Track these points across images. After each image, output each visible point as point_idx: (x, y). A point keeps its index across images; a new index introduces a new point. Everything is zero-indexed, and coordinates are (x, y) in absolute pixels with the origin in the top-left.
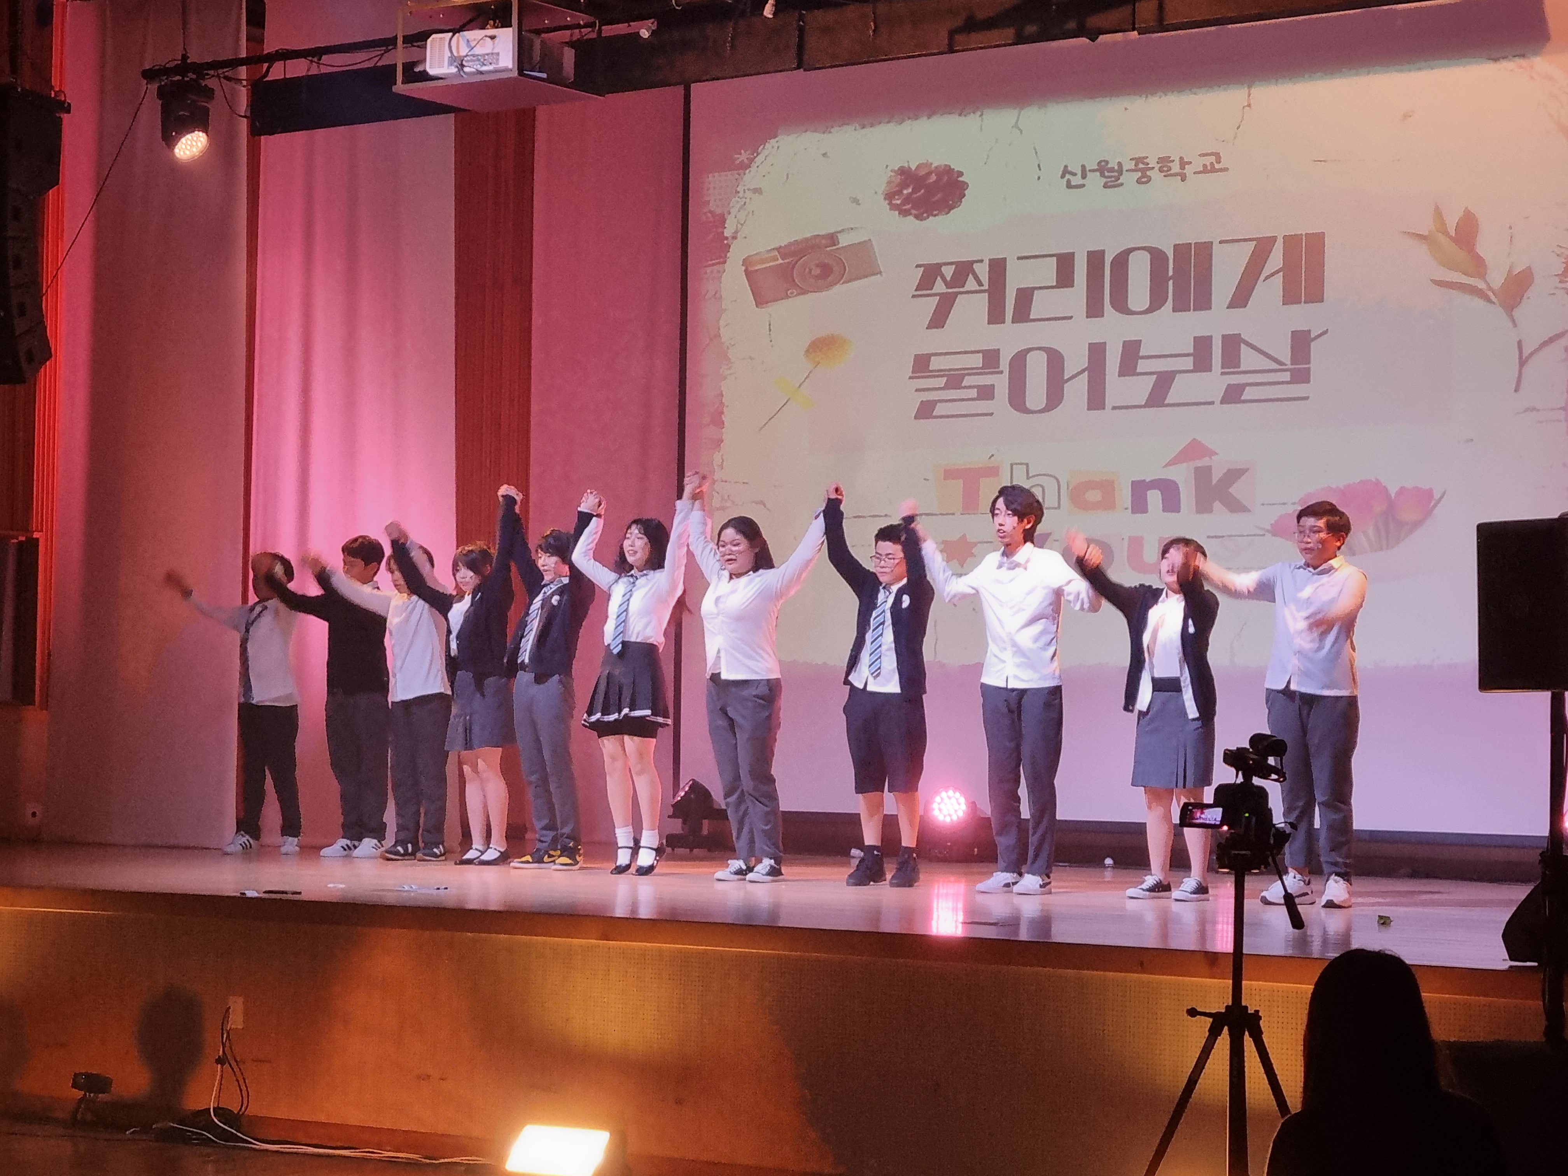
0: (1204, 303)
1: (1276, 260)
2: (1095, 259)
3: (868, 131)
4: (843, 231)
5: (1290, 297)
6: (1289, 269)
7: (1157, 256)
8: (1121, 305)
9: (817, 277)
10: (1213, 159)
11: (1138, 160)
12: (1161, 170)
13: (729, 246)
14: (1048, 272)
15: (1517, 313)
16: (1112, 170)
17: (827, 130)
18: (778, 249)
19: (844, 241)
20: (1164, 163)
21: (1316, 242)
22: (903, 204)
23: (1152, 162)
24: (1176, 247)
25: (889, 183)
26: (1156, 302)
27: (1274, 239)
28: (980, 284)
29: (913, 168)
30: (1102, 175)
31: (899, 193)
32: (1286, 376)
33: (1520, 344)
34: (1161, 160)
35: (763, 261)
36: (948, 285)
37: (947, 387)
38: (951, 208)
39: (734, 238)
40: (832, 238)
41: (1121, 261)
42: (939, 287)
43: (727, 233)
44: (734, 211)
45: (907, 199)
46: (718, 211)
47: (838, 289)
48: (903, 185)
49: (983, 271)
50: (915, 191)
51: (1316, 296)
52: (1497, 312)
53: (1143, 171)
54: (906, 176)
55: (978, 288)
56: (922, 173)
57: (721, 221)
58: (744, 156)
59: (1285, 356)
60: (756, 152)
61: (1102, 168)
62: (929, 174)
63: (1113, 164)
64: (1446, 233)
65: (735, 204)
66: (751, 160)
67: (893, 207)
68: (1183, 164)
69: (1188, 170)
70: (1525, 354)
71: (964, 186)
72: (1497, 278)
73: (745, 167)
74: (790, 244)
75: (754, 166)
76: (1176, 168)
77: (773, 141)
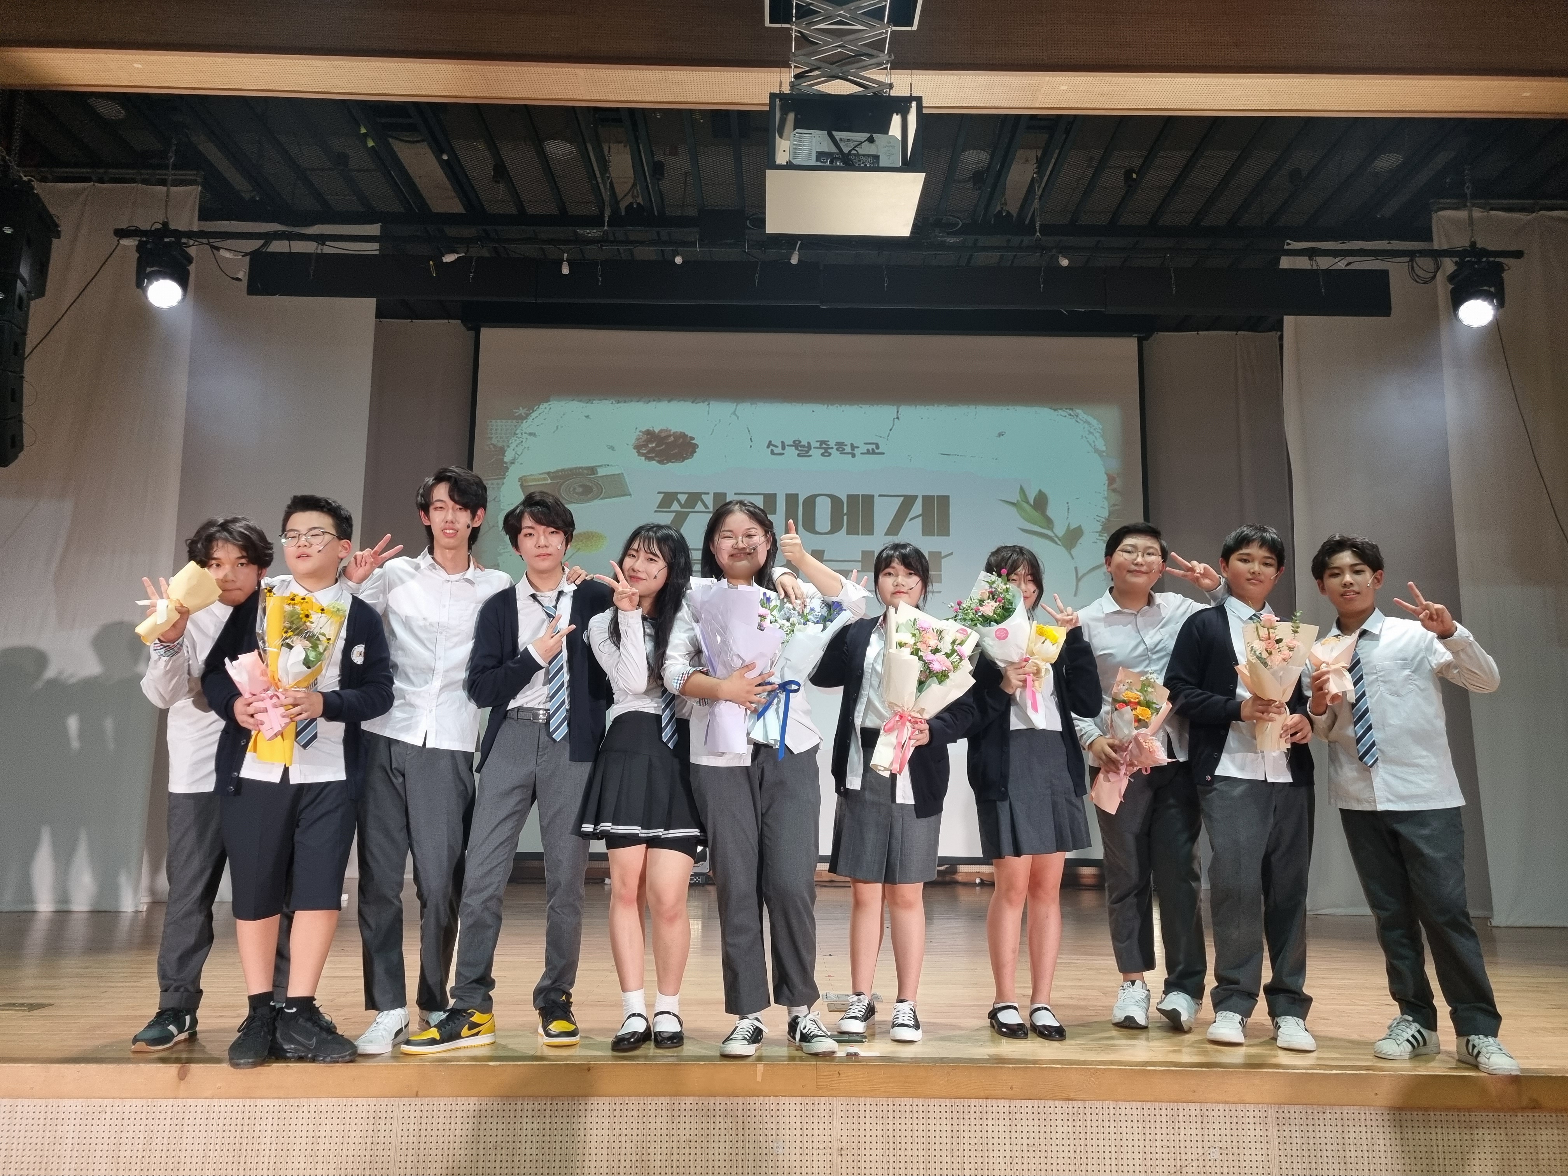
0: (869, 530)
1: (917, 508)
2: (792, 499)
3: (622, 405)
4: (601, 466)
5: (928, 531)
6: (926, 515)
7: (835, 501)
8: (811, 526)
9: (580, 493)
10: (874, 447)
11: (822, 442)
12: (837, 449)
13: (508, 468)
15: (1073, 551)
16: (804, 446)
17: (589, 401)
18: (548, 473)
19: (601, 472)
20: (840, 446)
21: (944, 501)
22: (649, 452)
23: (832, 444)
24: (849, 496)
25: (638, 439)
26: (835, 527)
27: (916, 497)
28: (706, 506)
29: (657, 431)
30: (797, 449)
31: (646, 446)
33: (1076, 568)
34: (838, 444)
35: (535, 480)
36: (682, 506)
38: (684, 459)
39: (513, 463)
40: (593, 470)
41: (810, 502)
42: (676, 507)
43: (506, 459)
44: (513, 446)
45: (652, 450)
46: (500, 444)
47: (597, 502)
48: (648, 441)
49: (709, 499)
50: (656, 446)
51: (944, 531)
52: (1061, 550)
53: (826, 449)
54: (650, 435)
55: (704, 510)
56: (663, 435)
57: (502, 451)
58: (522, 411)
60: (532, 410)
61: (797, 444)
62: (669, 436)
63: (804, 443)
64: (1027, 502)
65: (514, 442)
66: (528, 415)
67: (640, 454)
68: (853, 447)
69: (856, 451)
70: (1080, 575)
71: (695, 446)
72: (1060, 530)
73: (523, 418)
74: (557, 471)
75: (530, 419)
76: (848, 449)
77: (546, 405)
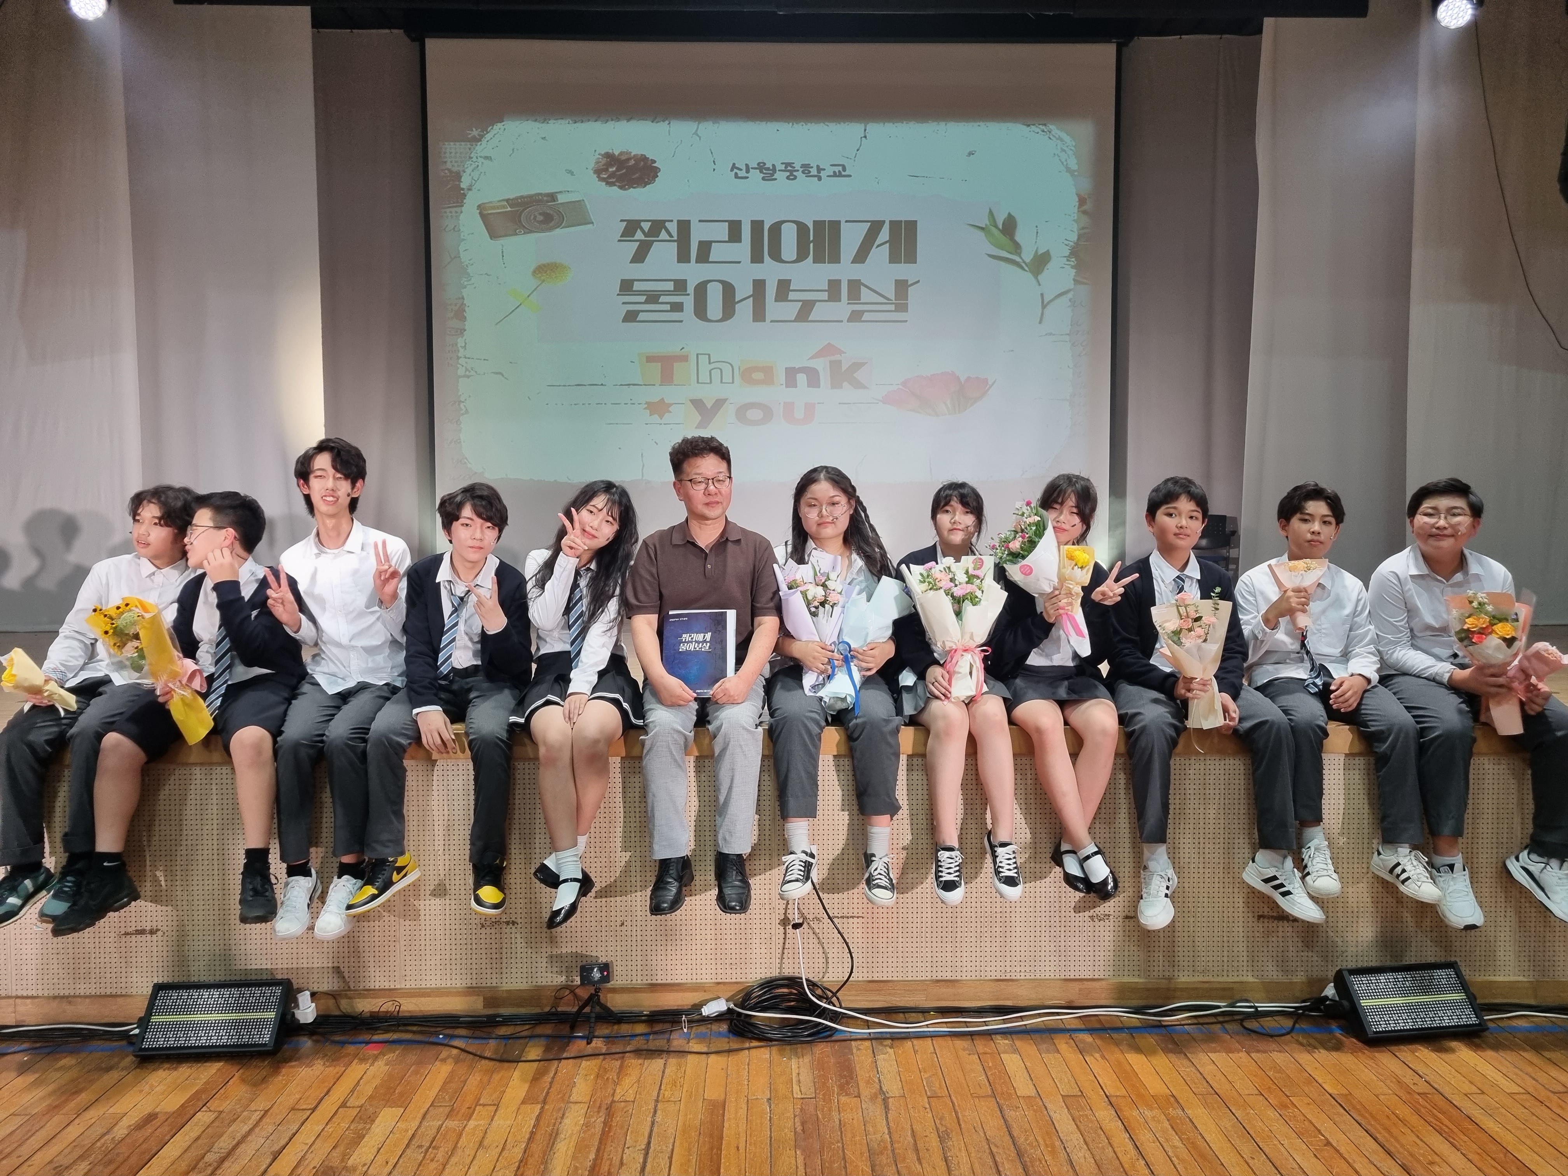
0: (835, 258)
1: (884, 235)
2: (757, 226)
3: (578, 125)
4: (560, 192)
5: (894, 258)
6: (894, 241)
7: (802, 228)
8: (776, 255)
9: (540, 222)
10: (840, 168)
11: (787, 165)
12: (803, 172)
13: (464, 195)
14: (723, 231)
15: (1040, 277)
16: (768, 169)
17: (545, 121)
18: (507, 200)
19: (561, 199)
20: (806, 168)
21: (912, 226)
22: (610, 177)
23: (797, 166)
24: (816, 223)
25: (597, 163)
26: (802, 255)
27: (884, 222)
28: (670, 235)
29: (617, 153)
30: (761, 172)
31: (606, 170)
32: (892, 307)
33: (1042, 295)
34: (803, 166)
35: (493, 208)
36: (646, 235)
37: (646, 302)
38: (646, 184)
39: (470, 189)
40: (552, 197)
41: (776, 229)
42: (639, 235)
43: (463, 186)
44: (468, 171)
45: (613, 175)
46: (455, 169)
47: (558, 231)
48: (608, 165)
49: (673, 228)
50: (617, 170)
51: (911, 258)
52: (1027, 276)
53: (791, 172)
54: (611, 159)
55: (668, 238)
56: (623, 158)
57: (458, 176)
58: (475, 133)
59: (891, 294)
60: (485, 130)
61: (761, 167)
62: (629, 159)
63: (769, 165)
64: (996, 226)
65: (469, 167)
66: (482, 136)
67: (601, 179)
68: (819, 170)
69: (822, 174)
70: (1045, 302)
71: (657, 170)
72: (1028, 255)
73: (477, 140)
74: (517, 198)
75: (484, 141)
76: (814, 171)
77: (500, 125)
